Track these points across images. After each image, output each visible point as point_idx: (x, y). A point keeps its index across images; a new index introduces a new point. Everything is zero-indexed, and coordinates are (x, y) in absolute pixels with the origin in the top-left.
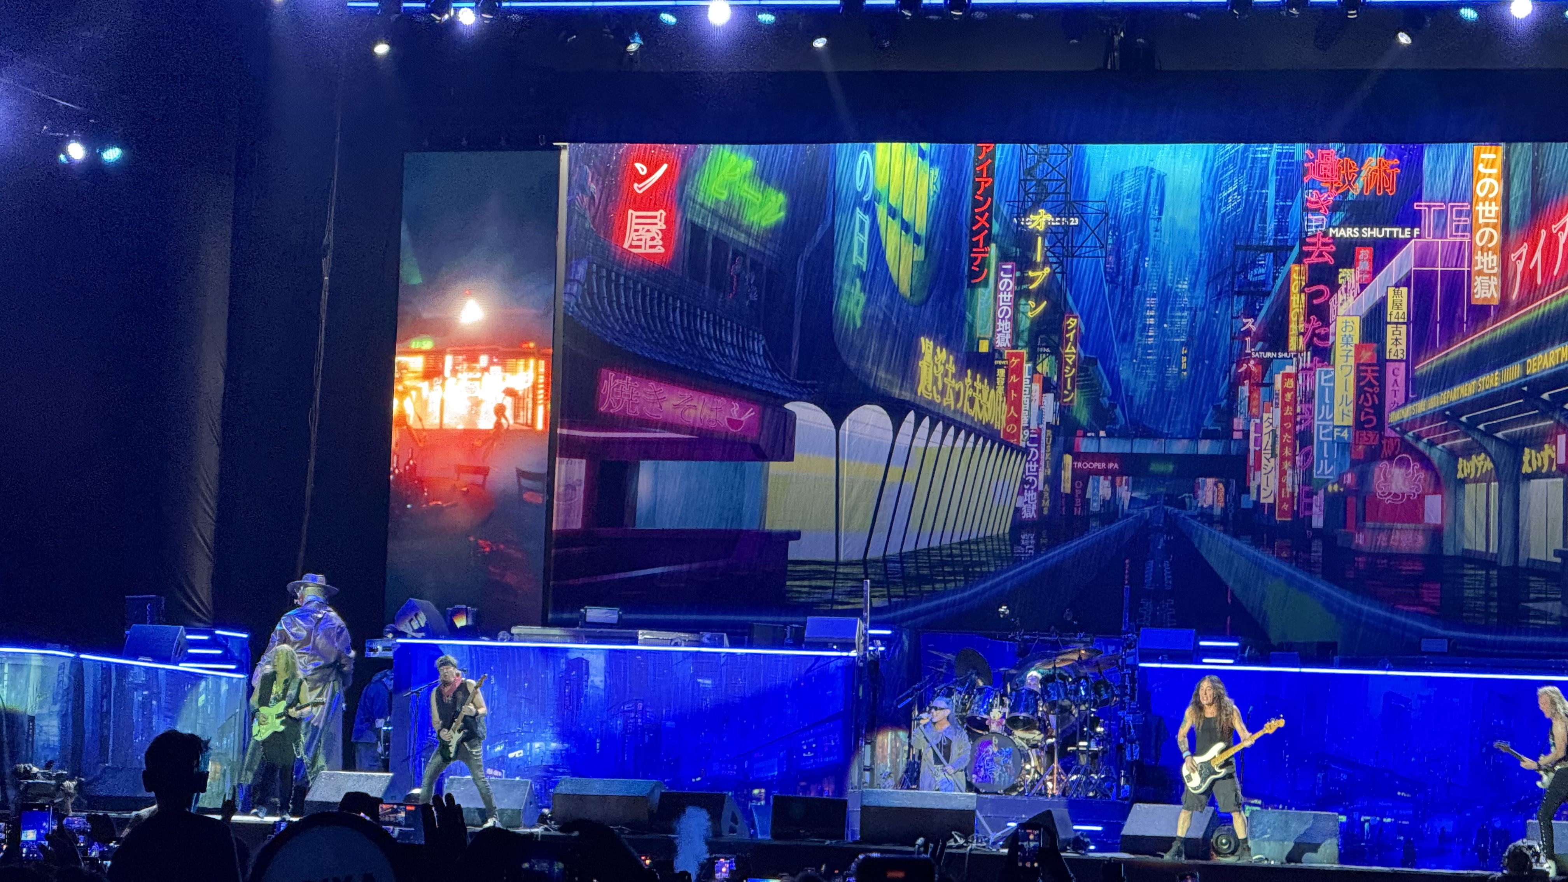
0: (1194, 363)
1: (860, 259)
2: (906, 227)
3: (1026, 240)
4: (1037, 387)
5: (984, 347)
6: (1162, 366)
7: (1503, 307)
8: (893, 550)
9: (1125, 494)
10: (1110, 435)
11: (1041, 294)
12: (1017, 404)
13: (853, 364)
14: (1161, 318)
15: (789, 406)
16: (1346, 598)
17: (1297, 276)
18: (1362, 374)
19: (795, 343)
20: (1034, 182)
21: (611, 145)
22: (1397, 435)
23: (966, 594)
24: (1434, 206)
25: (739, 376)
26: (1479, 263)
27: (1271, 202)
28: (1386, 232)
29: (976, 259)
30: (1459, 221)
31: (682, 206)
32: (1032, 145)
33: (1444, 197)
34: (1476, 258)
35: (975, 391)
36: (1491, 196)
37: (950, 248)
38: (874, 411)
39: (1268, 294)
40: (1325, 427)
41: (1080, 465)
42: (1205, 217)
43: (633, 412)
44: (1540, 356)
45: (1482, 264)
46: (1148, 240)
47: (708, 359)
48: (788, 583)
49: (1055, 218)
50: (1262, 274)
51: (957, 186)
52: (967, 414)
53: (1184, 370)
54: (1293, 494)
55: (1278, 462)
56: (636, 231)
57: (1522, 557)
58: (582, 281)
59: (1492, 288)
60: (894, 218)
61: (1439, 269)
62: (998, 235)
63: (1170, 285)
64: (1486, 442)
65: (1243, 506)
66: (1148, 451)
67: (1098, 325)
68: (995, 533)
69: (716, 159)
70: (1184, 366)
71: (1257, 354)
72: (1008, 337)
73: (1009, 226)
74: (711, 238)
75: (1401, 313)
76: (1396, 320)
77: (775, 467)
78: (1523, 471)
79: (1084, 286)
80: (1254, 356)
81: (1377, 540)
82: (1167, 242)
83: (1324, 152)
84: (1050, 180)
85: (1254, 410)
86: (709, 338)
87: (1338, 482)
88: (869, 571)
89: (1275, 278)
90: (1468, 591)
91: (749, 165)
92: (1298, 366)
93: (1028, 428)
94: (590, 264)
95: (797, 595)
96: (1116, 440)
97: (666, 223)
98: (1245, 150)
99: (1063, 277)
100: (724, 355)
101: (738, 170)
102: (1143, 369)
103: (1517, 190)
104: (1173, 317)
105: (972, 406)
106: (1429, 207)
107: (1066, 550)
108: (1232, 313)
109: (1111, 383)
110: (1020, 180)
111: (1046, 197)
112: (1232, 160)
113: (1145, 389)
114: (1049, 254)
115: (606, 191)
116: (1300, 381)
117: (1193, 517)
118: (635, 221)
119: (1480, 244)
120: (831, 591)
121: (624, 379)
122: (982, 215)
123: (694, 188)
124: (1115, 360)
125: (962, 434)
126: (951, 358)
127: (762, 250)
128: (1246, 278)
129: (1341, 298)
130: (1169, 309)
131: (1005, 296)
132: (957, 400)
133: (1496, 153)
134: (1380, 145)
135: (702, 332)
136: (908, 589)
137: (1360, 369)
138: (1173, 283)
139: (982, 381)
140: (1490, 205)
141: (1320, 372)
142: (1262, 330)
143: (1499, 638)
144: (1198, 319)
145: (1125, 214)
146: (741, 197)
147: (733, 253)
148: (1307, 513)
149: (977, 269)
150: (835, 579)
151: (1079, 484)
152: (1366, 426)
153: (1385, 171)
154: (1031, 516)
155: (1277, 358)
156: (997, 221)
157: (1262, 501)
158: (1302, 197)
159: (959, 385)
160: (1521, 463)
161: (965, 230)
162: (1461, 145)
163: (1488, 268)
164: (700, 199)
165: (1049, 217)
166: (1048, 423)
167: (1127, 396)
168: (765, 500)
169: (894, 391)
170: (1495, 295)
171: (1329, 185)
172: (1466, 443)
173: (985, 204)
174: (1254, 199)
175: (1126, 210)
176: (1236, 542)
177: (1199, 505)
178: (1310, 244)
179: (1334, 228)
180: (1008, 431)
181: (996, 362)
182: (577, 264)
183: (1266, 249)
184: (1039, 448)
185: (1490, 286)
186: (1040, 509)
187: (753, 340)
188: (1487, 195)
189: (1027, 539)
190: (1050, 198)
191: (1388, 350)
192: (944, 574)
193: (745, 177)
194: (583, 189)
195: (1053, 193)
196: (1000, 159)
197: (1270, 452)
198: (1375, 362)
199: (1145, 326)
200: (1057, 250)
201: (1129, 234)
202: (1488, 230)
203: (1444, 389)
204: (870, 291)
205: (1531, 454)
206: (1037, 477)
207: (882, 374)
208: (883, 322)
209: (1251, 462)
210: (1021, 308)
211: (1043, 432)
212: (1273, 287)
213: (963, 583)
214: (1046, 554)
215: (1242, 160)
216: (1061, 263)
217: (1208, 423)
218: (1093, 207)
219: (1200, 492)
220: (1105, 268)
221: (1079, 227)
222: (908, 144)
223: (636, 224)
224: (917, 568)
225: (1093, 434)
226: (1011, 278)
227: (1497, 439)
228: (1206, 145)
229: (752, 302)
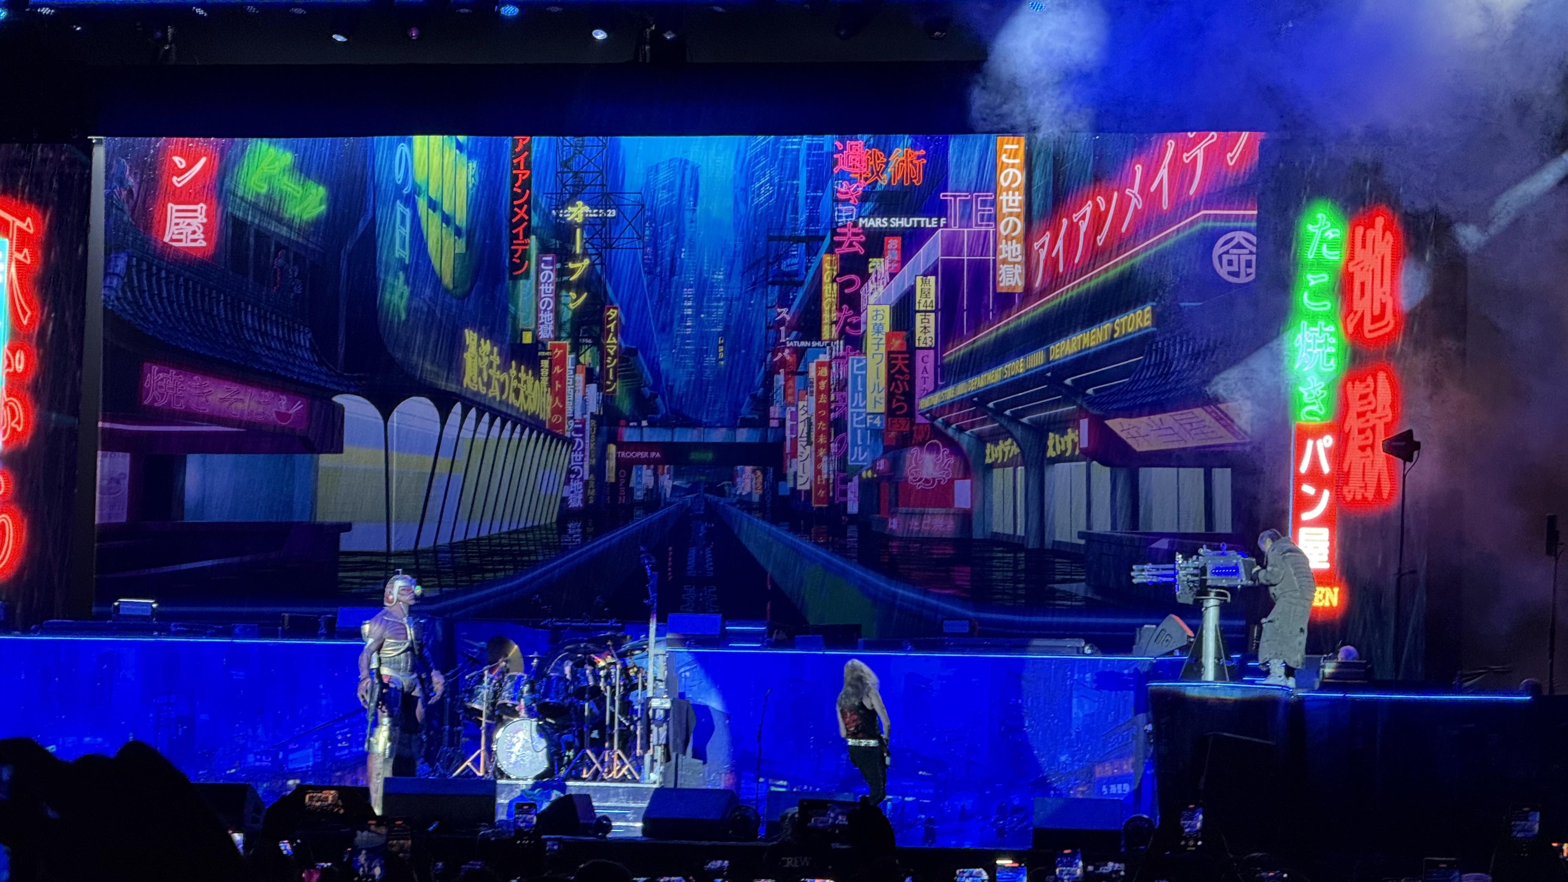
0: (731, 352)
1: (402, 252)
2: (447, 220)
3: (565, 231)
4: (580, 377)
5: (527, 338)
6: (700, 354)
7: (1028, 294)
8: (443, 540)
9: (667, 483)
10: (651, 425)
11: (580, 286)
12: (561, 395)
13: (399, 355)
14: (698, 310)
15: (337, 399)
16: (882, 583)
17: (829, 266)
18: (893, 362)
19: (341, 337)
20: (571, 175)
21: (148, 139)
22: (928, 422)
23: (515, 583)
24: (960, 196)
25: (286, 369)
26: (1004, 252)
27: (802, 193)
28: (913, 221)
29: (517, 251)
30: (984, 211)
31: (222, 200)
32: (568, 138)
33: (969, 187)
34: (1001, 246)
35: (519, 381)
36: (1014, 186)
37: (490, 241)
38: (421, 402)
39: (801, 283)
40: (859, 414)
41: (623, 454)
42: (738, 208)
43: (178, 406)
44: (1063, 342)
45: (1007, 252)
46: (684, 231)
47: (254, 352)
48: (341, 574)
49: (591, 209)
50: (794, 264)
51: (496, 178)
52: (512, 405)
53: (722, 360)
54: (828, 480)
55: (813, 449)
56: (177, 224)
57: (1048, 540)
58: (123, 275)
59: (1017, 276)
60: (434, 210)
61: (966, 258)
62: (537, 228)
63: (706, 275)
64: (1012, 428)
65: (782, 492)
66: (688, 440)
67: (637, 316)
68: (543, 522)
69: (255, 152)
70: (721, 356)
71: (791, 344)
72: (551, 328)
73: (548, 218)
74: (253, 231)
75: (929, 301)
76: (924, 309)
77: (326, 460)
78: (1048, 455)
79: (623, 277)
80: (788, 345)
81: (909, 526)
82: (702, 233)
83: (853, 143)
84: (586, 172)
85: (790, 399)
86: (255, 331)
87: (871, 468)
88: (420, 561)
89: (808, 268)
90: (997, 573)
91: (288, 158)
92: (831, 354)
93: (572, 418)
94: (130, 257)
95: (348, 586)
96: (657, 429)
97: (207, 216)
98: (776, 142)
99: (602, 268)
100: (269, 348)
101: (277, 163)
102: (682, 359)
103: (1038, 181)
104: (709, 307)
105: (517, 397)
106: (955, 197)
107: (611, 539)
108: (767, 304)
109: (651, 373)
110: (557, 173)
111: (583, 189)
112: (764, 151)
113: (685, 378)
114: (588, 245)
115: (145, 185)
116: (834, 370)
117: (734, 505)
118: (175, 214)
119: (1004, 233)
120: (371, 581)
121: (168, 373)
122: (520, 207)
123: (234, 182)
124: (655, 350)
125: (509, 425)
126: (496, 349)
127: (305, 243)
128: (779, 267)
129: (871, 287)
130: (705, 299)
131: (546, 287)
132: (502, 392)
133: (1018, 143)
134: (907, 136)
135: (247, 325)
136: (459, 579)
137: (891, 356)
138: (709, 273)
139: (527, 372)
140: (1013, 195)
141: (853, 360)
142: (796, 320)
143: (1026, 619)
144: (733, 309)
145: (661, 206)
146: (281, 191)
147: (276, 245)
148: (842, 499)
149: (518, 261)
150: (374, 570)
151: (623, 473)
152: (898, 413)
153: (911, 162)
154: (577, 505)
155: (811, 347)
156: (536, 213)
157: (799, 488)
158: (833, 189)
159: (505, 376)
160: (1046, 448)
161: (505, 222)
162: (984, 136)
163: (1012, 257)
164: (240, 193)
165: (587, 209)
166: (592, 413)
167: (667, 386)
168: (315, 493)
169: (439, 383)
170: (1020, 284)
171: (858, 176)
172: (994, 428)
173: (523, 196)
174: (786, 190)
175: (661, 202)
176: (774, 528)
177: (738, 493)
178: (840, 235)
179: (864, 217)
180: (554, 421)
181: (540, 354)
182: (117, 257)
183: (799, 240)
184: (583, 438)
185: (1014, 274)
186: (585, 499)
187: (300, 332)
188: (1010, 185)
189: (573, 528)
190: (587, 190)
191: (917, 338)
192: (493, 563)
193: (284, 170)
194: (122, 182)
195: (590, 185)
196: (537, 151)
197: (805, 439)
198: (905, 349)
199: (682, 316)
200: (595, 242)
201: (665, 225)
202: (1012, 219)
203: (972, 376)
204: (414, 284)
205: (1054, 438)
206: (582, 466)
207: (428, 366)
208: (428, 315)
209: (788, 450)
210: (563, 300)
211: (588, 423)
212: (806, 277)
213: (512, 571)
214: (592, 542)
215: (773, 150)
216: (600, 255)
217: (745, 411)
218: (629, 199)
219: (738, 480)
220: (643, 259)
221: (615, 219)
222: (445, 137)
223: (177, 217)
224: (468, 558)
225: (635, 424)
226: (552, 270)
227: (1023, 424)
228: (738, 137)
229: (296, 295)
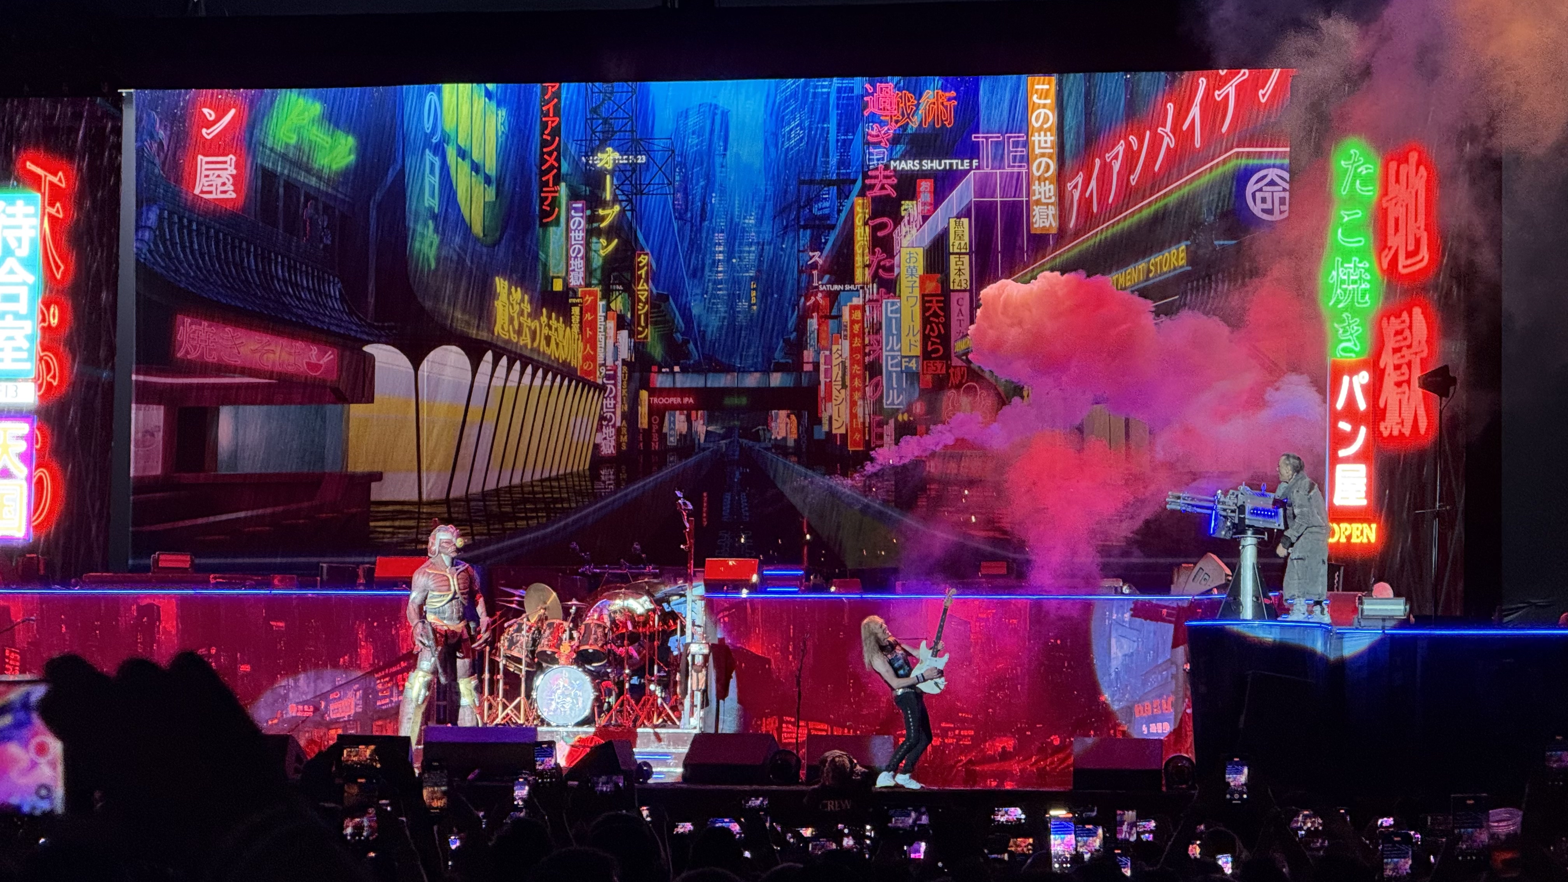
0: (764, 297)
1: (431, 201)
2: (476, 168)
3: (595, 178)
4: (611, 324)
5: (558, 286)
7: (1062, 235)
8: (475, 489)
9: (701, 428)
10: (684, 370)
11: (611, 232)
12: (592, 342)
13: (428, 304)
14: (730, 254)
15: (367, 349)
16: (919, 525)
17: (861, 209)
18: (927, 305)
19: (371, 287)
20: (601, 121)
21: (177, 91)
22: (963, 364)
23: (549, 530)
24: (992, 137)
25: (316, 319)
26: (1037, 193)
27: (832, 136)
28: (945, 164)
29: (547, 198)
30: (1016, 152)
32: (597, 84)
33: (1001, 127)
34: (1034, 188)
35: (551, 329)
36: (1045, 126)
37: (520, 188)
38: (451, 351)
39: (833, 227)
40: (893, 358)
41: (656, 400)
42: (768, 152)
43: (211, 359)
45: (1040, 193)
46: (714, 176)
47: (284, 302)
48: (372, 524)
49: (621, 155)
50: (826, 208)
51: (525, 126)
52: (544, 353)
53: (754, 305)
54: (864, 423)
55: (848, 393)
56: (207, 176)
58: (154, 228)
59: (1051, 217)
60: (464, 159)
61: (999, 199)
62: (567, 175)
63: (737, 220)
65: (817, 436)
66: (722, 385)
67: (668, 263)
68: (575, 469)
69: (284, 104)
70: (754, 301)
71: (824, 287)
72: (582, 275)
73: (578, 165)
74: (282, 183)
75: (963, 243)
76: (959, 251)
77: (357, 410)
79: (654, 222)
80: (821, 288)
81: (948, 467)
82: (732, 178)
83: (883, 85)
84: (615, 118)
85: (823, 343)
86: (285, 281)
87: (907, 411)
88: (452, 510)
89: (839, 211)
91: (316, 108)
92: (864, 298)
93: (604, 365)
94: (162, 210)
95: (381, 535)
96: (690, 375)
97: (236, 168)
98: (806, 85)
99: (632, 214)
100: (299, 299)
101: (306, 113)
102: (714, 304)
103: (1070, 121)
104: (741, 252)
105: (548, 344)
106: (987, 138)
107: (645, 485)
108: (799, 246)
109: (683, 319)
110: (587, 119)
111: (612, 135)
112: (794, 95)
113: (717, 324)
114: (618, 192)
115: (175, 137)
116: (868, 313)
118: (205, 166)
119: (1037, 174)
120: (415, 530)
121: (201, 325)
122: (550, 154)
123: (263, 133)
124: (687, 296)
125: (540, 373)
126: (526, 297)
127: (335, 193)
128: (811, 211)
129: (904, 230)
130: (737, 244)
131: (577, 234)
132: (533, 339)
133: (1049, 84)
134: (937, 78)
135: (277, 276)
137: (925, 299)
138: (740, 218)
139: (558, 320)
140: (1045, 135)
141: (886, 303)
142: (827, 264)
144: (765, 254)
145: (691, 151)
146: (310, 141)
147: (305, 195)
148: (878, 442)
149: (548, 209)
150: (419, 519)
151: (655, 420)
152: (933, 356)
153: (942, 104)
154: (610, 452)
155: (844, 290)
156: (565, 160)
157: (834, 432)
158: (864, 131)
159: (536, 324)
161: (535, 169)
162: (1015, 76)
163: (1045, 198)
164: (269, 144)
165: (617, 155)
166: (623, 360)
167: (699, 332)
168: (346, 442)
169: (470, 331)
170: (1054, 224)
171: (888, 118)
173: (553, 143)
174: (816, 134)
175: (692, 147)
176: (810, 473)
177: (773, 437)
178: (872, 177)
179: (895, 160)
180: (585, 368)
181: (571, 301)
182: (148, 210)
183: (830, 183)
184: (615, 385)
185: (1048, 215)
186: (618, 445)
187: (329, 283)
188: (1042, 126)
189: (606, 474)
190: (617, 136)
191: (951, 280)
193: (313, 121)
194: (152, 135)
195: (620, 131)
196: (566, 98)
197: (840, 383)
198: (940, 292)
199: (714, 261)
200: (625, 188)
201: (695, 170)
202: (1044, 160)
204: (444, 234)
206: (614, 413)
207: (458, 315)
208: (458, 263)
209: (822, 394)
210: (593, 247)
211: (619, 369)
212: (838, 220)
213: (544, 519)
214: (626, 488)
215: (804, 93)
216: (630, 201)
217: (778, 356)
218: (659, 144)
219: (773, 424)
220: (674, 204)
221: (647, 164)
222: (475, 85)
223: (207, 169)
224: (500, 506)
225: (668, 370)
226: (582, 217)
228: (767, 81)
229: (326, 246)
